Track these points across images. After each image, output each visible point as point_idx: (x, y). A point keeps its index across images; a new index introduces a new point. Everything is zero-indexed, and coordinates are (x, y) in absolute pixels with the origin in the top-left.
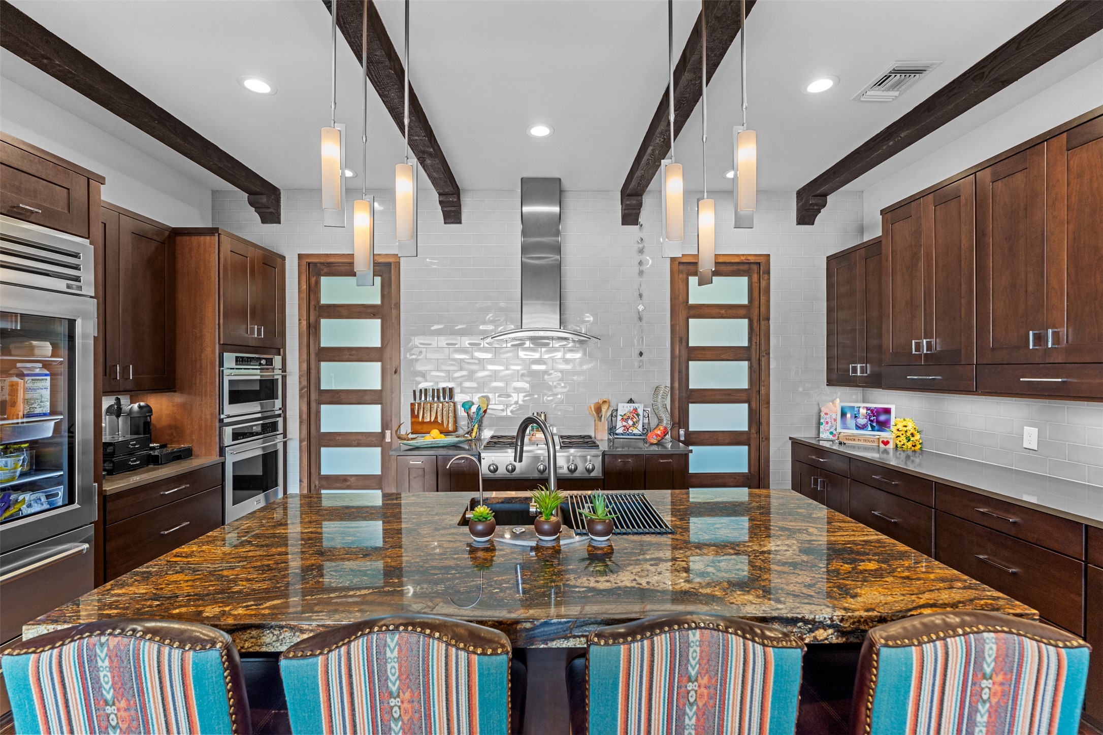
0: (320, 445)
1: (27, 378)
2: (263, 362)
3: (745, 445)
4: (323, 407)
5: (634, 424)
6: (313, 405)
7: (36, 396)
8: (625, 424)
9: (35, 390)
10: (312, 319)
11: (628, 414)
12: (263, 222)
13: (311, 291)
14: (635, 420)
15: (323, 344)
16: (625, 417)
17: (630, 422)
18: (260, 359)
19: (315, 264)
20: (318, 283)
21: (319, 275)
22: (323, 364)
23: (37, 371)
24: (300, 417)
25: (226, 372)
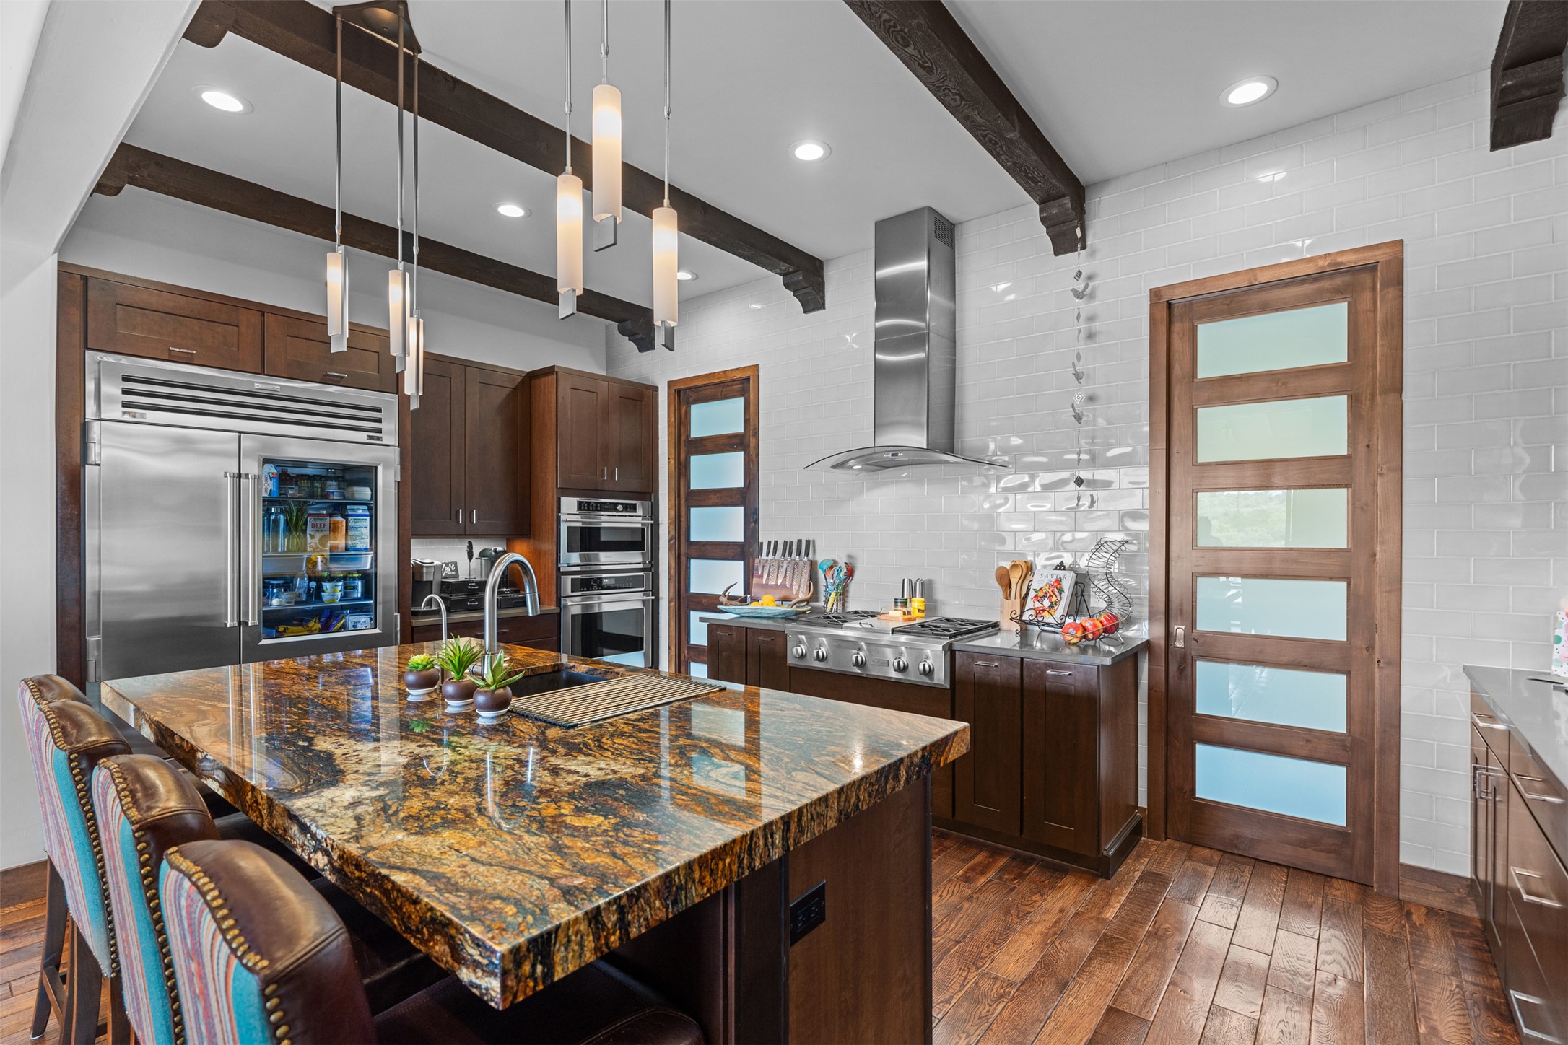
0: (689, 609)
1: (350, 518)
2: (620, 507)
3: (1338, 672)
4: (693, 561)
5: (1051, 607)
6: (683, 559)
7: (357, 533)
8: (1038, 605)
9: (356, 528)
10: (683, 456)
11: (1046, 589)
12: (641, 350)
13: (681, 423)
14: (1054, 599)
15: (694, 487)
16: (1040, 594)
17: (1046, 603)
18: (617, 504)
19: (685, 390)
20: (688, 413)
21: (689, 403)
22: (693, 510)
23: (360, 512)
24: (669, 573)
25: (563, 517)
